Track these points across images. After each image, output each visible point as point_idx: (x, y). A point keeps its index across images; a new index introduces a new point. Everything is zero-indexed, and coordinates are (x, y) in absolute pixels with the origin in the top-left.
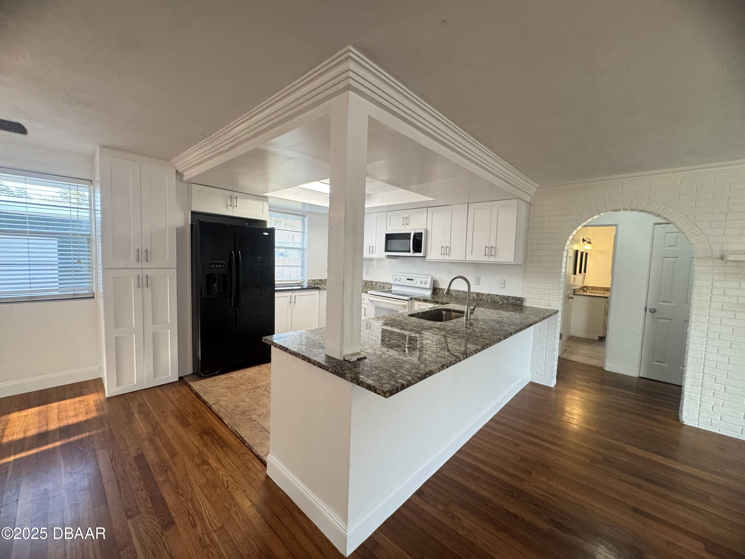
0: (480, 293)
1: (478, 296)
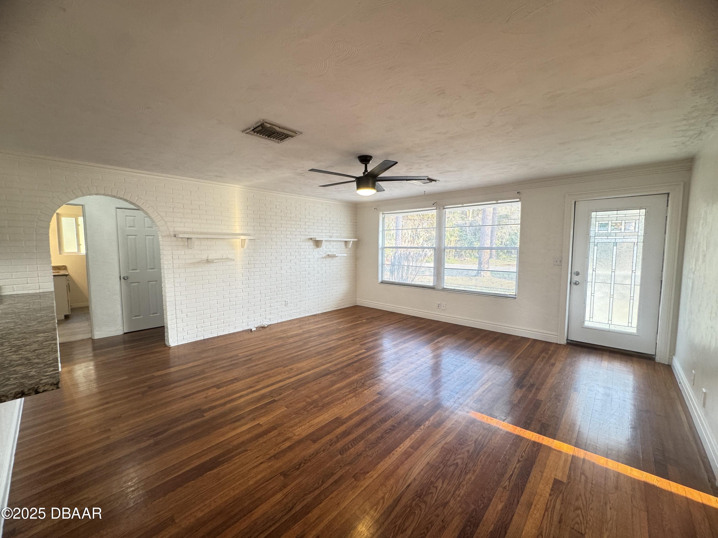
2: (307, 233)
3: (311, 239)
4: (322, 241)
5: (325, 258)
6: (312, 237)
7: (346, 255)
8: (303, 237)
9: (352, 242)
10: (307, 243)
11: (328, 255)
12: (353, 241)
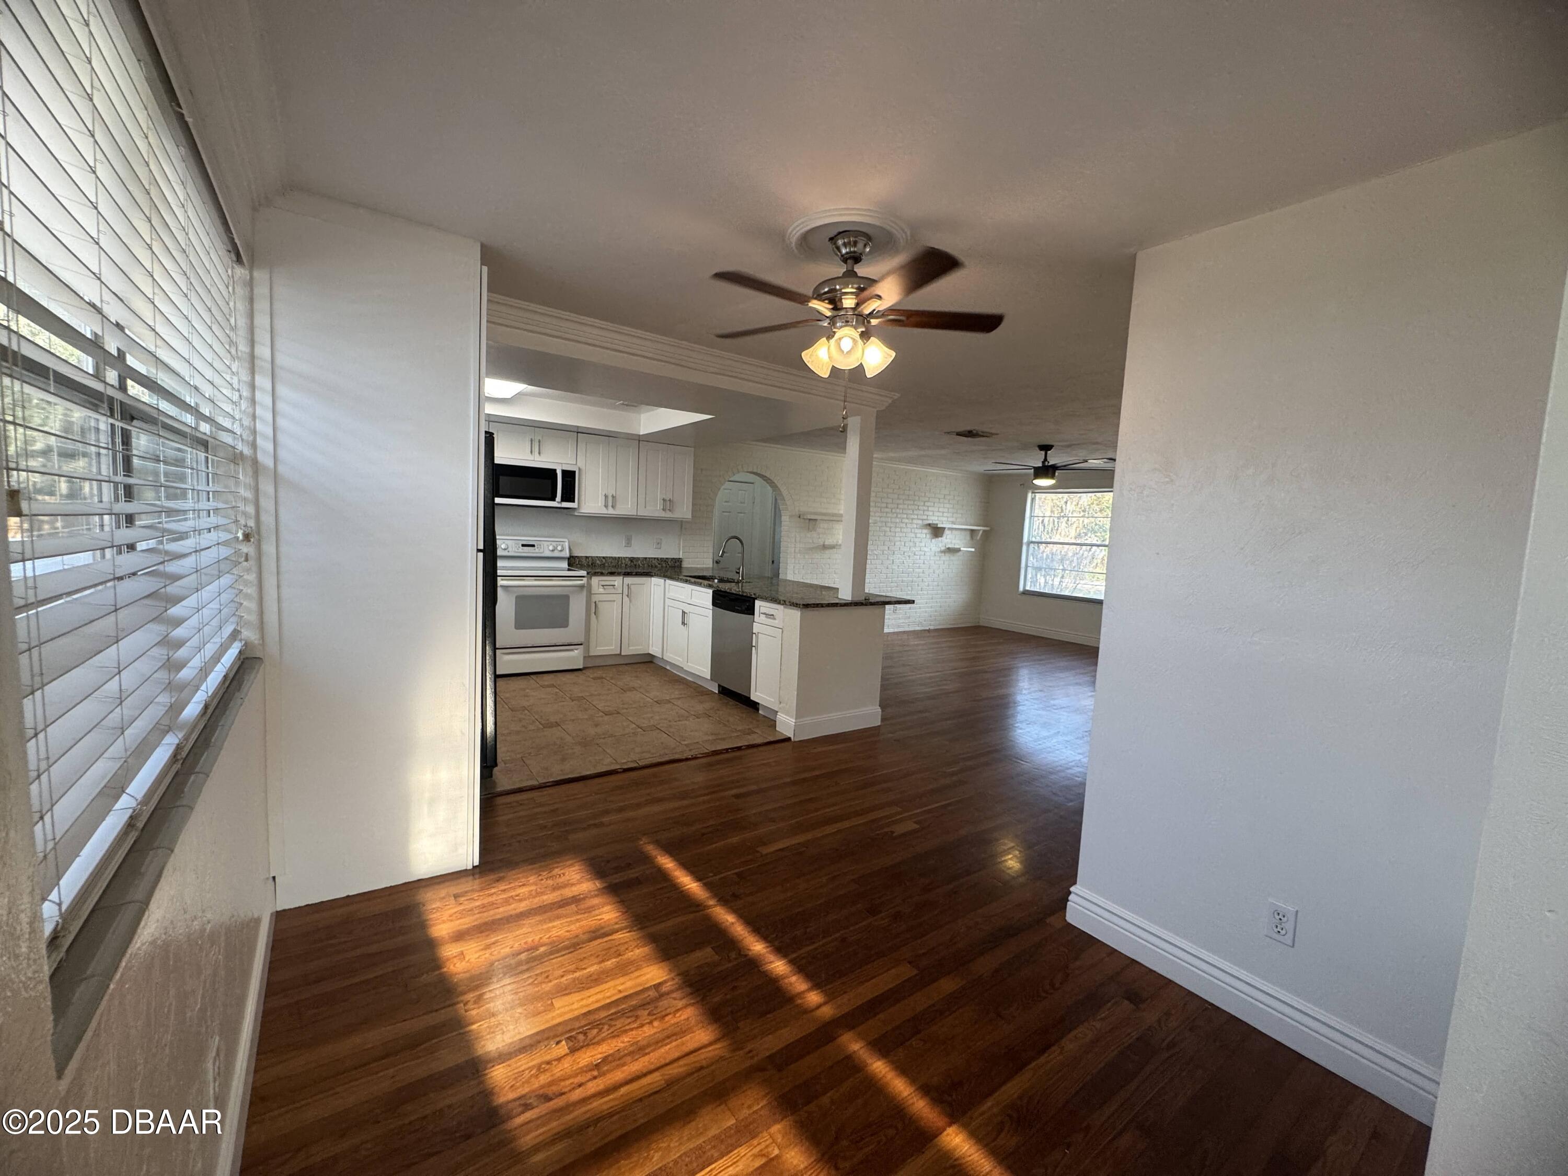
0: (634, 558)
1: (632, 561)
2: (925, 517)
3: (929, 525)
4: (944, 528)
5: (943, 552)
6: (931, 522)
7: (973, 550)
8: (920, 522)
9: (981, 532)
10: (925, 531)
11: (949, 548)
12: (984, 531)
